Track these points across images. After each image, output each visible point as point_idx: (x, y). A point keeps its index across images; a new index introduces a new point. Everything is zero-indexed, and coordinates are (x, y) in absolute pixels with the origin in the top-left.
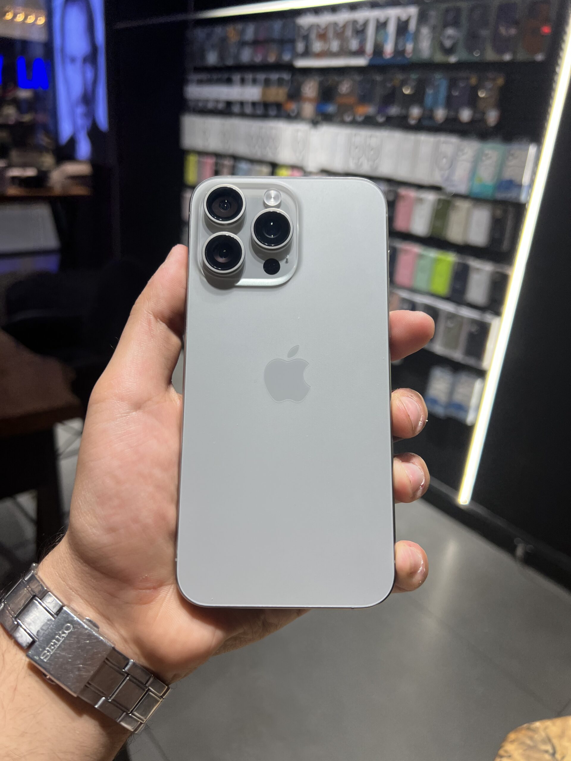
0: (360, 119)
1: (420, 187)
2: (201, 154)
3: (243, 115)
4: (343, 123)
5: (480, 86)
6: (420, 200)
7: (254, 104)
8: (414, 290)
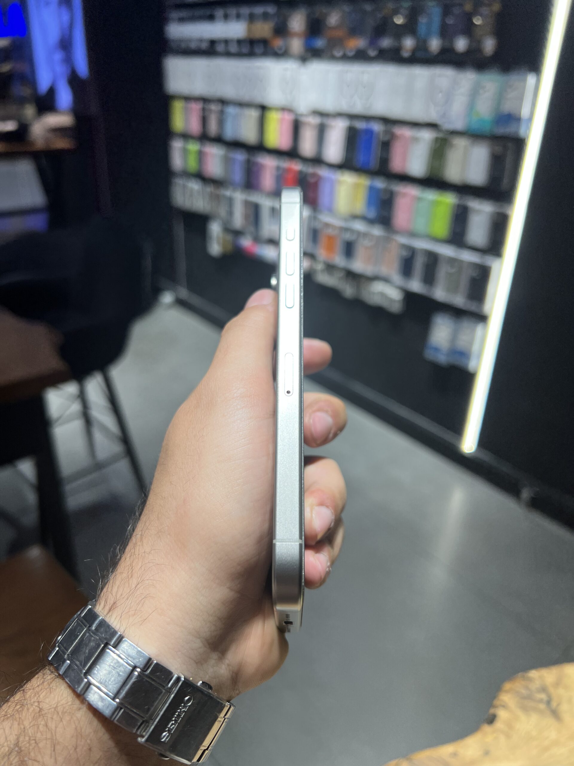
0: (351, 54)
1: (415, 125)
2: (187, 99)
3: (228, 54)
4: (333, 58)
5: (475, 12)
6: (416, 140)
7: (239, 42)
8: (413, 235)
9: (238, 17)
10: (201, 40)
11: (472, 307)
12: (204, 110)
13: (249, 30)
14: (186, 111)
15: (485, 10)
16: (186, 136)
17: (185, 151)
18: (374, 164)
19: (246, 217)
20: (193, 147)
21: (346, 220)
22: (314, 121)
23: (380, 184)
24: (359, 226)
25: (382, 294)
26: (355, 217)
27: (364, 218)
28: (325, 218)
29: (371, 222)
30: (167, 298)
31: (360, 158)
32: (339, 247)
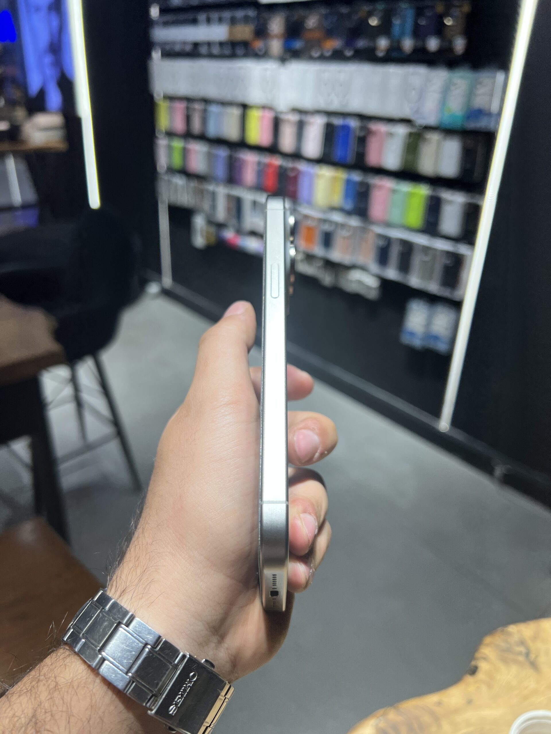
0: (328, 54)
1: (390, 120)
2: (172, 99)
3: (211, 56)
4: (311, 58)
5: (447, 14)
6: (391, 135)
7: (221, 44)
8: (388, 225)
9: (220, 20)
10: (185, 43)
11: (445, 293)
12: (188, 108)
13: (231, 33)
14: (171, 111)
15: (456, 12)
16: (170, 134)
17: (170, 148)
18: (351, 158)
19: (229, 210)
20: (178, 144)
21: (324, 212)
22: (294, 118)
23: (357, 177)
24: (337, 217)
25: (360, 282)
26: (333, 209)
27: (341, 210)
28: (305, 210)
29: (349, 213)
30: (153, 289)
31: (338, 153)
32: (318, 238)
